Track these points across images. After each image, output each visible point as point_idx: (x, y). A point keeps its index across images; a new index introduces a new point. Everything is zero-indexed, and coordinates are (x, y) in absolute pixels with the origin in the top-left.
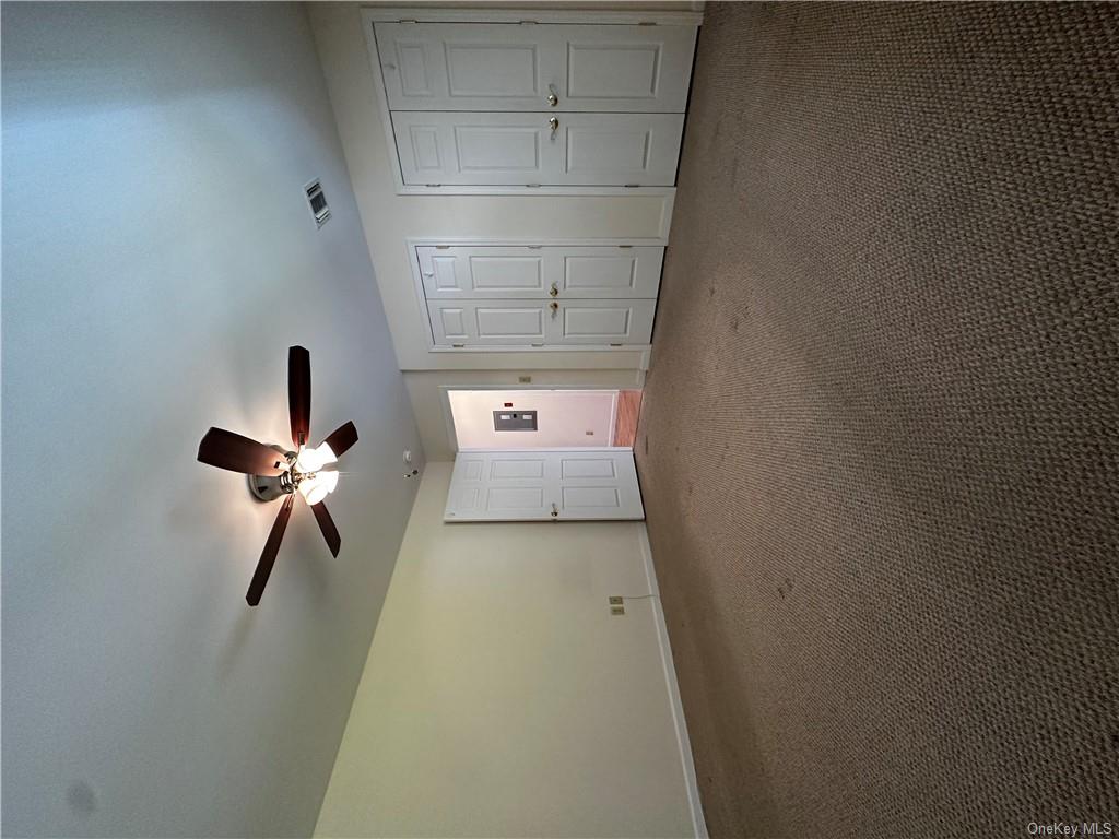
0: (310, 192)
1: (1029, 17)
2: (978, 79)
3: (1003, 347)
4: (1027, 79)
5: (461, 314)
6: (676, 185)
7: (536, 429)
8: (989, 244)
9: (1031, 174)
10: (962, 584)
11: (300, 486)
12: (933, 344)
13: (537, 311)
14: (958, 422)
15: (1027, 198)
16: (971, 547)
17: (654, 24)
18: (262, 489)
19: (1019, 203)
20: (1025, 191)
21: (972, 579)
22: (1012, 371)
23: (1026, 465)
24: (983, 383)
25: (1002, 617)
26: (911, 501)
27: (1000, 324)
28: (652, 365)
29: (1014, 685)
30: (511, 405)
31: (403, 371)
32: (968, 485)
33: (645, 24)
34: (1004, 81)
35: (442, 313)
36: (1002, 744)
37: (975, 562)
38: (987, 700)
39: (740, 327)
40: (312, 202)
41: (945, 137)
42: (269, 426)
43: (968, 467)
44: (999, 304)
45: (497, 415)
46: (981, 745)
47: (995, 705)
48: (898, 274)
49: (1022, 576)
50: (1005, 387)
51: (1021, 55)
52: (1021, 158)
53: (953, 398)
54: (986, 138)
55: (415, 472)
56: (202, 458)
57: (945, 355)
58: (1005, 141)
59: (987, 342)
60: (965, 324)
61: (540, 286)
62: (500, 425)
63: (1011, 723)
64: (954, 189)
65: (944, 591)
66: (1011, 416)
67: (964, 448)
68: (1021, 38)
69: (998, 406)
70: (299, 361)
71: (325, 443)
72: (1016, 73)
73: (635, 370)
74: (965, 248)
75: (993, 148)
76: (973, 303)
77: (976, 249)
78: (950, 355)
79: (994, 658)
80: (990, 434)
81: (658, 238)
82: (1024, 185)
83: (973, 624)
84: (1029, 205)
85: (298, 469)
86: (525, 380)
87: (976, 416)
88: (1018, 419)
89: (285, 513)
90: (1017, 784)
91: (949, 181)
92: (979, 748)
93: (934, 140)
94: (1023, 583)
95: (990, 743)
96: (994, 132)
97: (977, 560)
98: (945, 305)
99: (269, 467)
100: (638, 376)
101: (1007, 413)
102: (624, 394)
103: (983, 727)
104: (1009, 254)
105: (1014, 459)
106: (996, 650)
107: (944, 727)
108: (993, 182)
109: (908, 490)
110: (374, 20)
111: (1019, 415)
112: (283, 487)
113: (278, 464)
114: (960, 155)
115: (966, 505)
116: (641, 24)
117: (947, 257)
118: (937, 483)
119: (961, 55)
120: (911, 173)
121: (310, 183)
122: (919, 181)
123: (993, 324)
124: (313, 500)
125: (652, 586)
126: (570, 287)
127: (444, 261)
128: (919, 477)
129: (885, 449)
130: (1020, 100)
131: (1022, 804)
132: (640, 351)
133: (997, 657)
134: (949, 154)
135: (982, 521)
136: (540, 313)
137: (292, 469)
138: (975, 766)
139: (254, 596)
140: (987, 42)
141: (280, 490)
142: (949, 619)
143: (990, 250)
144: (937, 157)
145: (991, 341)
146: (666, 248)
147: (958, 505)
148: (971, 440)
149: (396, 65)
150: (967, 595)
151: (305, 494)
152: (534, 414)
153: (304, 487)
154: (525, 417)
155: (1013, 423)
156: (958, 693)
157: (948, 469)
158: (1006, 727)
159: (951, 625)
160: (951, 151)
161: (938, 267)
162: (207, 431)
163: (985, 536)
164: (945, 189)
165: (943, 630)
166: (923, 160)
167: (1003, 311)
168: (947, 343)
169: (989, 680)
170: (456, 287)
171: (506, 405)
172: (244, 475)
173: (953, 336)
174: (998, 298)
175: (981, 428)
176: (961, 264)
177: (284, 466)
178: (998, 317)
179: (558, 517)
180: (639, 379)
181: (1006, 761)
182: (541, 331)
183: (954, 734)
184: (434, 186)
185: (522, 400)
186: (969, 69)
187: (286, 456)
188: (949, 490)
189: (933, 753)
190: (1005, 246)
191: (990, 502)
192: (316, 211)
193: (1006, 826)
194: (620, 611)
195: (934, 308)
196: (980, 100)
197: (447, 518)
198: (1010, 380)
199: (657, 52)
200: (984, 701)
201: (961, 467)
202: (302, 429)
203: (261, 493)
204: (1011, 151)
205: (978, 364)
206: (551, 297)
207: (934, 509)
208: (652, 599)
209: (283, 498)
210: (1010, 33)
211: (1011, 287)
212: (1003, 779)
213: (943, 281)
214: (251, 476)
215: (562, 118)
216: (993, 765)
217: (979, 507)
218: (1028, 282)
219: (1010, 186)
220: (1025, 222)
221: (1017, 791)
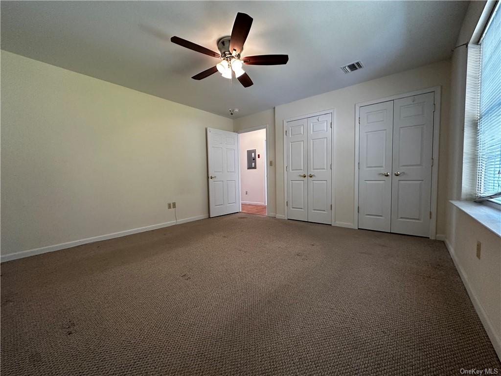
0: (358, 64)
1: (437, 372)
2: (410, 352)
3: (298, 363)
4: (411, 371)
5: (301, 134)
6: (359, 229)
7: (248, 169)
8: (341, 357)
9: (372, 373)
10: (196, 349)
11: (225, 61)
12: (297, 336)
13: (302, 169)
14: (265, 346)
15: (361, 372)
16: (212, 352)
17: (431, 218)
18: (223, 43)
19: (359, 369)
20: (364, 371)
21: (199, 353)
22: (288, 367)
23: (249, 373)
24: (282, 356)
25: (184, 365)
26: (229, 328)
27: (308, 362)
28: (279, 220)
29: (156, 370)
30: (259, 157)
31: (274, 108)
32: (238, 351)
33: (431, 214)
34: (410, 362)
35: (301, 125)
36: (131, 366)
37: (206, 354)
38: (148, 359)
39: (298, 257)
40: (353, 65)
41: (385, 340)
42: (253, 46)
43: (246, 350)
44: (316, 362)
45: (254, 151)
46: (129, 357)
47: (147, 362)
48: (326, 322)
49: (202, 372)
50: (281, 364)
51: (421, 369)
52: (378, 369)
53: (275, 344)
54: (386, 356)
55: (232, 114)
56: (239, 14)
57: (293, 341)
58: (385, 363)
59: (299, 357)
60: (307, 348)
61: (314, 169)
62: (250, 153)
63: (140, 369)
64: (363, 343)
65: (193, 342)
66: (269, 367)
67: (254, 349)
68: (428, 369)
69: (273, 362)
70: (282, 60)
71: (244, 72)
72: (414, 367)
73: (276, 213)
74: (339, 348)
75: (382, 358)
76: (316, 352)
77: (338, 352)
78: (293, 343)
79: (166, 362)
80: (261, 359)
81: (335, 221)
82: (367, 371)
83: (180, 353)
84: (358, 373)
85: (233, 60)
86: (271, 164)
87: (268, 353)
88: (268, 370)
89: (213, 54)
90: (115, 371)
91: (367, 341)
92: (128, 357)
93: (384, 335)
94: (199, 373)
95: (131, 361)
96: (389, 358)
97: (207, 355)
98: (314, 340)
99: (233, 46)
100: (273, 214)
101: (270, 365)
102: (264, 207)
103: (137, 358)
104: (337, 365)
105: (251, 368)
106: (170, 363)
107: (135, 343)
108: (367, 358)
109: (234, 327)
110: (436, 93)
111: (270, 370)
112: (224, 52)
113: (235, 50)
114: (378, 345)
115: (230, 350)
116: (431, 212)
117: (335, 341)
118: (238, 338)
119: (420, 345)
120: (369, 326)
121: (362, 63)
122: (366, 329)
123: (307, 359)
124: (219, 67)
125: (181, 221)
126: (313, 183)
127: (325, 126)
128: (240, 331)
129: (250, 317)
130: (402, 368)
131: (107, 373)
132: (284, 214)
133: (167, 363)
134: (378, 341)
135: (224, 356)
136: (301, 170)
137: (233, 57)
138: (120, 355)
139: (176, 40)
140: (426, 355)
141: (223, 52)
142: (181, 344)
143: (338, 358)
144: (377, 336)
145: (300, 358)
146: (331, 225)
147: (230, 347)
148: (257, 352)
149: (415, 102)
150: (192, 350)
151: (221, 63)
152: (255, 168)
153: (225, 63)
154: (253, 164)
155: (266, 368)
156: (150, 348)
157: (244, 343)
158: (138, 367)
159: (178, 344)
160: (379, 342)
161: (330, 337)
162: (252, 17)
163: (218, 358)
164: (363, 340)
165: (176, 341)
166: (375, 330)
167: (313, 363)
168: (298, 341)
169: (157, 360)
170: (313, 131)
171: (259, 155)
172: (231, 34)
173: (301, 344)
174: (319, 361)
175: (263, 355)
176: (332, 346)
177: (234, 53)
178: (311, 361)
179: (210, 179)
180: (272, 214)
181: (123, 367)
182: (293, 170)
183: (132, 347)
184: (359, 121)
185: (262, 162)
186: (415, 348)
187: (239, 54)
188: (235, 343)
189: (123, 338)
190: (341, 364)
191: (232, 359)
192: (349, 66)
193: (97, 367)
194: (170, 207)
195: (312, 336)
196: (402, 353)
197: (208, 129)
198: (285, 367)
199: (418, 219)
200: (148, 358)
201: (246, 348)
202: (251, 61)
203: (222, 42)
204: (381, 365)
205: (290, 354)
206: (309, 174)
207: (227, 337)
208: (175, 221)
209: (219, 52)
210: (431, 364)
211: (324, 366)
212: (116, 366)
213: (324, 339)
214: (230, 38)
215: (389, 178)
216: (121, 362)
217: (229, 355)
218: (326, 372)
219: (366, 365)
220: (351, 371)
221: (112, 372)
